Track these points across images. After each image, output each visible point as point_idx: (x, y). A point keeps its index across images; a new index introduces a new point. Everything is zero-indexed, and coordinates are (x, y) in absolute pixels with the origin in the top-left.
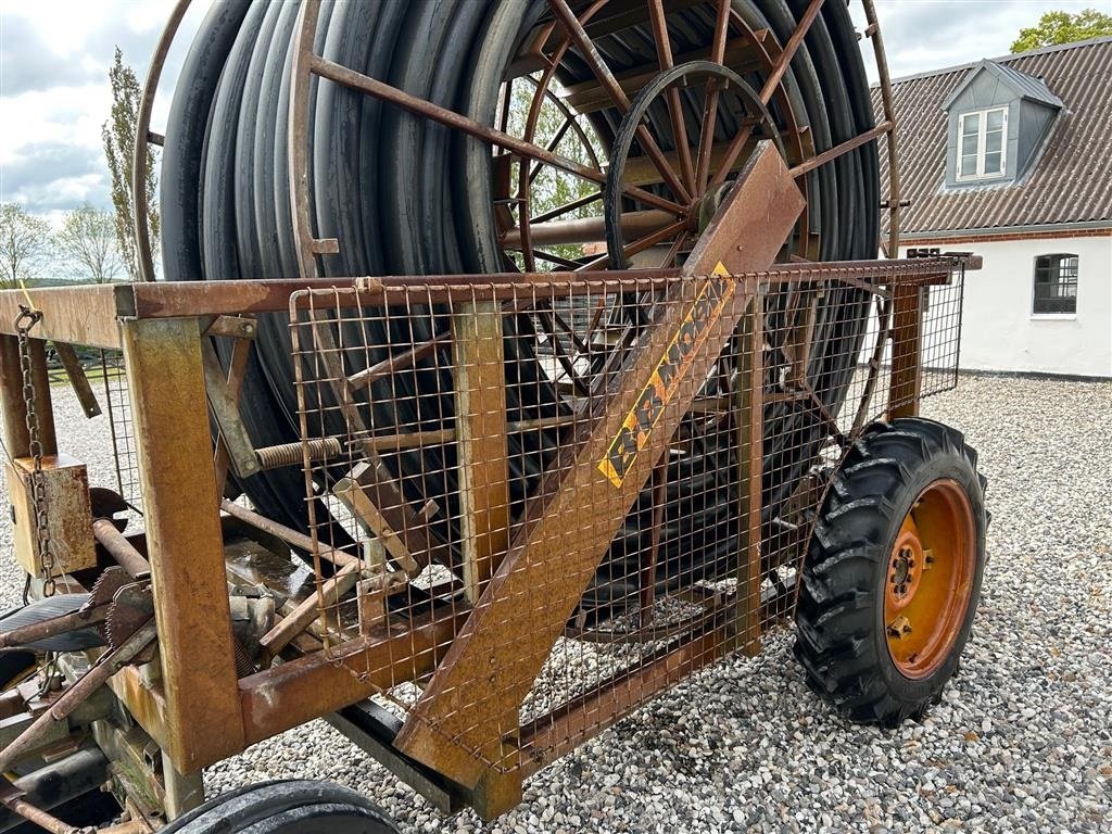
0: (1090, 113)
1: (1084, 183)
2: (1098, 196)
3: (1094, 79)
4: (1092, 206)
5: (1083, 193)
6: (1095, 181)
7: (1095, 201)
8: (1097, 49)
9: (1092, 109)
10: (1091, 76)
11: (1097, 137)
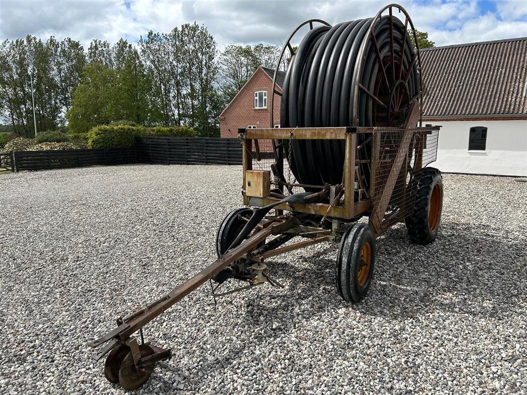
0: (428, 77)
1: (428, 102)
2: (433, 107)
3: (429, 64)
4: (431, 111)
5: (428, 106)
6: (432, 102)
7: (432, 109)
8: (429, 52)
9: (429, 75)
10: (428, 62)
11: (431, 85)
